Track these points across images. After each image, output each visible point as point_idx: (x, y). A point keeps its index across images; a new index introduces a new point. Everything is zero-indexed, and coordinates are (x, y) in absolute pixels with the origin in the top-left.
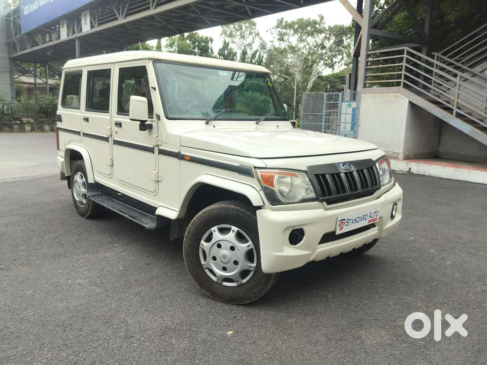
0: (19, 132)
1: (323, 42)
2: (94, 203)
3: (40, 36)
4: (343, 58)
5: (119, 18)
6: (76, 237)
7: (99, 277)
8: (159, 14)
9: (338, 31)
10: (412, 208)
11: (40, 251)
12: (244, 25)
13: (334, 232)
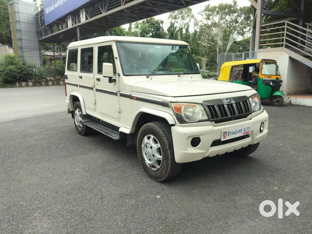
0: (45, 86)
1: (236, 18)
2: (86, 126)
3: (56, 26)
4: (250, 28)
5: (102, 12)
6: (77, 146)
7: (88, 168)
8: (127, 8)
9: (246, 11)
10: (285, 126)
11: (56, 154)
12: (184, 10)
13: (220, 140)
